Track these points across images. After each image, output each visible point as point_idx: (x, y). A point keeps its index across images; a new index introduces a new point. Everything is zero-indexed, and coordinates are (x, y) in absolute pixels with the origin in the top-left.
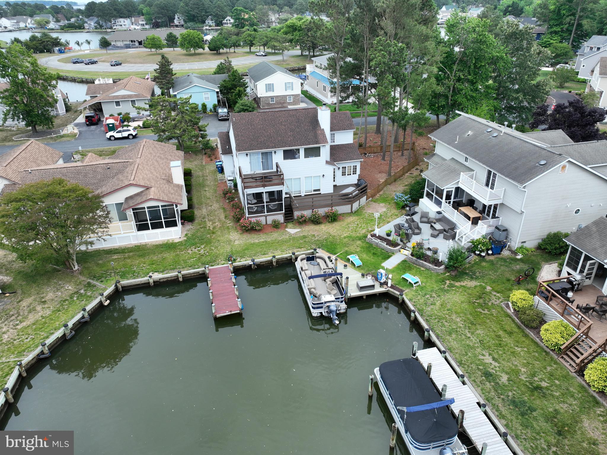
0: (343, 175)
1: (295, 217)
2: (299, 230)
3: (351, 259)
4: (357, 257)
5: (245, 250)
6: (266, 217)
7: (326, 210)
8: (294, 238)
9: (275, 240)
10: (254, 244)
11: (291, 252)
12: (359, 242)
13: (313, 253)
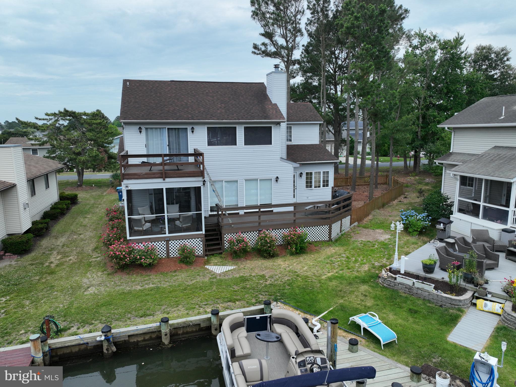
0: (307, 187)
1: (226, 245)
2: (232, 268)
3: (363, 325)
4: (377, 319)
5: (103, 305)
6: (167, 241)
7: (286, 232)
8: (221, 281)
9: (179, 286)
10: (130, 292)
11: (209, 310)
12: (364, 288)
13: (262, 311)
